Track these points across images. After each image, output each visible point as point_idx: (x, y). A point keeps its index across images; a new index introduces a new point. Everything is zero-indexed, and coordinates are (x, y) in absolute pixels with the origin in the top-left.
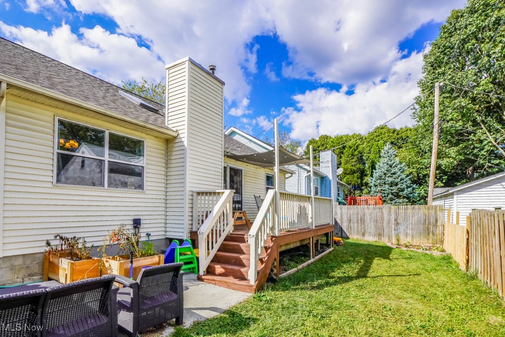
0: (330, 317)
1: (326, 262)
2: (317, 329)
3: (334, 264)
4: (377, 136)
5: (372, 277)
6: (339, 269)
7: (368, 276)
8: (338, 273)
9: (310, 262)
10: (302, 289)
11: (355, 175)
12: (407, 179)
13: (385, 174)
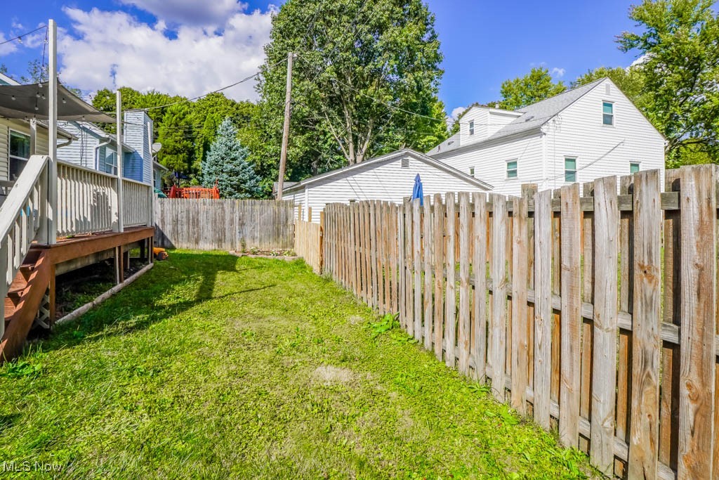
0: (169, 368)
1: (145, 287)
2: (152, 393)
3: (158, 287)
4: (210, 106)
5: (220, 297)
6: (168, 293)
7: (213, 296)
8: (166, 300)
9: (115, 289)
10: (109, 335)
11: (181, 156)
12: (250, 167)
13: (223, 159)
